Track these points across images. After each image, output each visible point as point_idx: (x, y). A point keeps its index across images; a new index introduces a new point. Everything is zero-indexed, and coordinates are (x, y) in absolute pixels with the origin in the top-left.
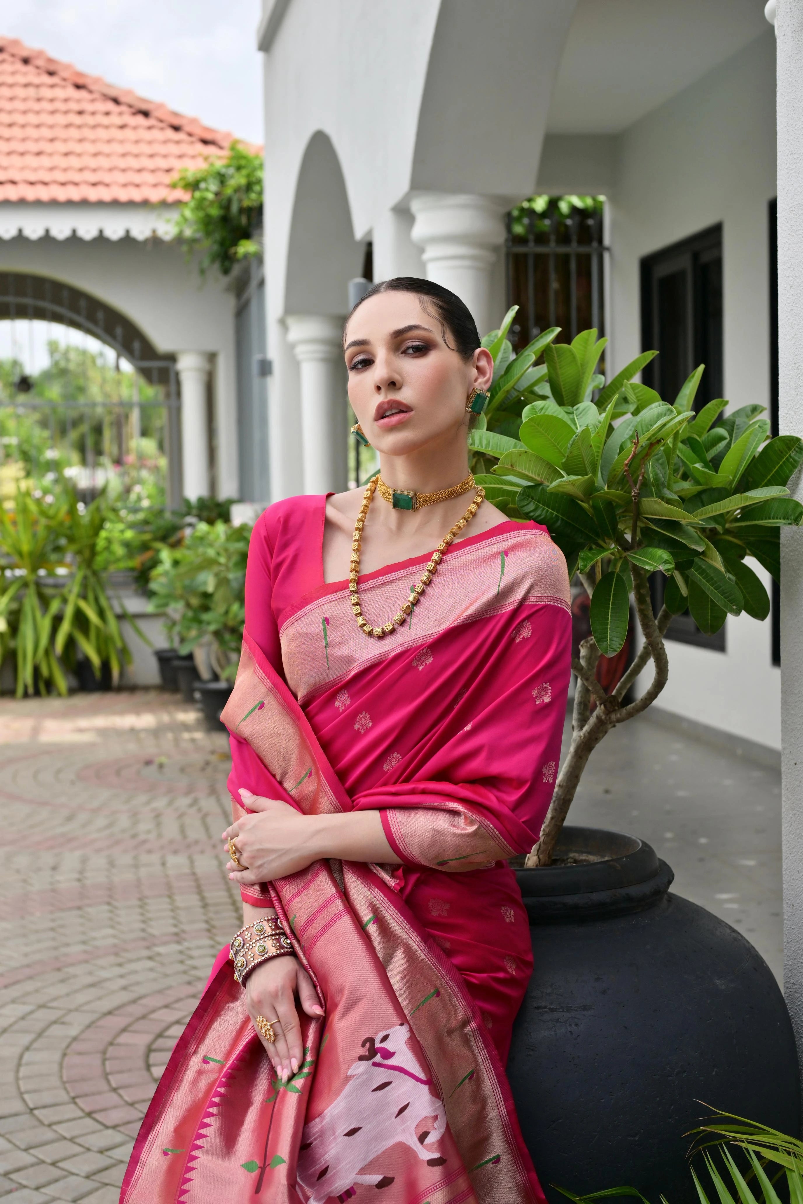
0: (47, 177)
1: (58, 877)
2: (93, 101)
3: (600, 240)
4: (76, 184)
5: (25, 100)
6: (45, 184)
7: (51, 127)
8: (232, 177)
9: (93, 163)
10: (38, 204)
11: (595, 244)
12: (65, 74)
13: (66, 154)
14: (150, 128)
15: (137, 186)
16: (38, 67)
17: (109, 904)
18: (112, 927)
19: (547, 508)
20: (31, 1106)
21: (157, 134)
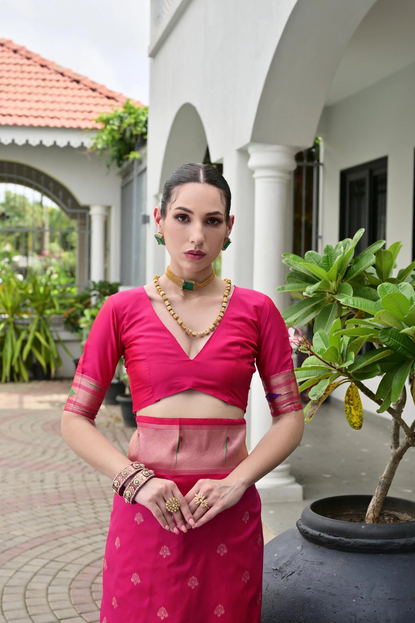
0: (27, 113)
1: (45, 487)
2: (50, 74)
3: (318, 160)
4: (43, 117)
5: (15, 72)
6: (27, 117)
7: (29, 87)
8: (126, 118)
9: (51, 106)
10: (23, 127)
11: (316, 162)
12: (36, 59)
13: (37, 101)
14: (80, 89)
15: (74, 119)
16: (21, 55)
17: (75, 502)
18: (79, 516)
19: (394, 340)
20: (59, 618)
21: (83, 93)
